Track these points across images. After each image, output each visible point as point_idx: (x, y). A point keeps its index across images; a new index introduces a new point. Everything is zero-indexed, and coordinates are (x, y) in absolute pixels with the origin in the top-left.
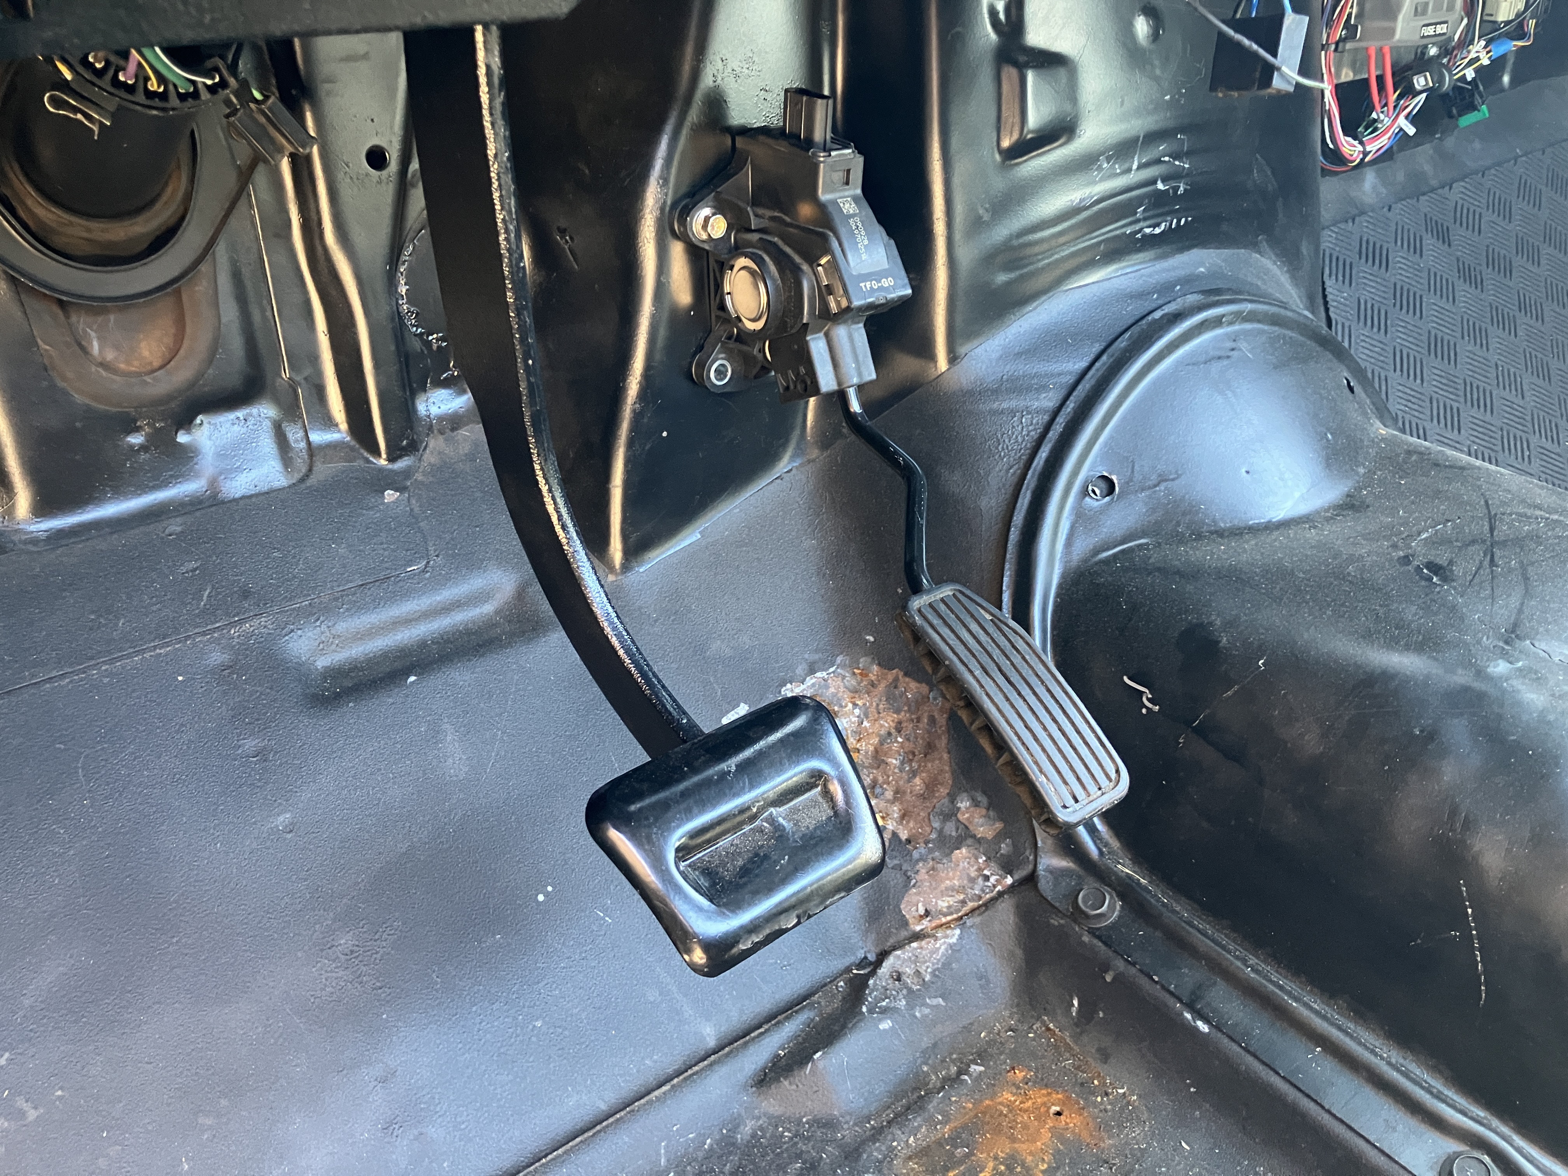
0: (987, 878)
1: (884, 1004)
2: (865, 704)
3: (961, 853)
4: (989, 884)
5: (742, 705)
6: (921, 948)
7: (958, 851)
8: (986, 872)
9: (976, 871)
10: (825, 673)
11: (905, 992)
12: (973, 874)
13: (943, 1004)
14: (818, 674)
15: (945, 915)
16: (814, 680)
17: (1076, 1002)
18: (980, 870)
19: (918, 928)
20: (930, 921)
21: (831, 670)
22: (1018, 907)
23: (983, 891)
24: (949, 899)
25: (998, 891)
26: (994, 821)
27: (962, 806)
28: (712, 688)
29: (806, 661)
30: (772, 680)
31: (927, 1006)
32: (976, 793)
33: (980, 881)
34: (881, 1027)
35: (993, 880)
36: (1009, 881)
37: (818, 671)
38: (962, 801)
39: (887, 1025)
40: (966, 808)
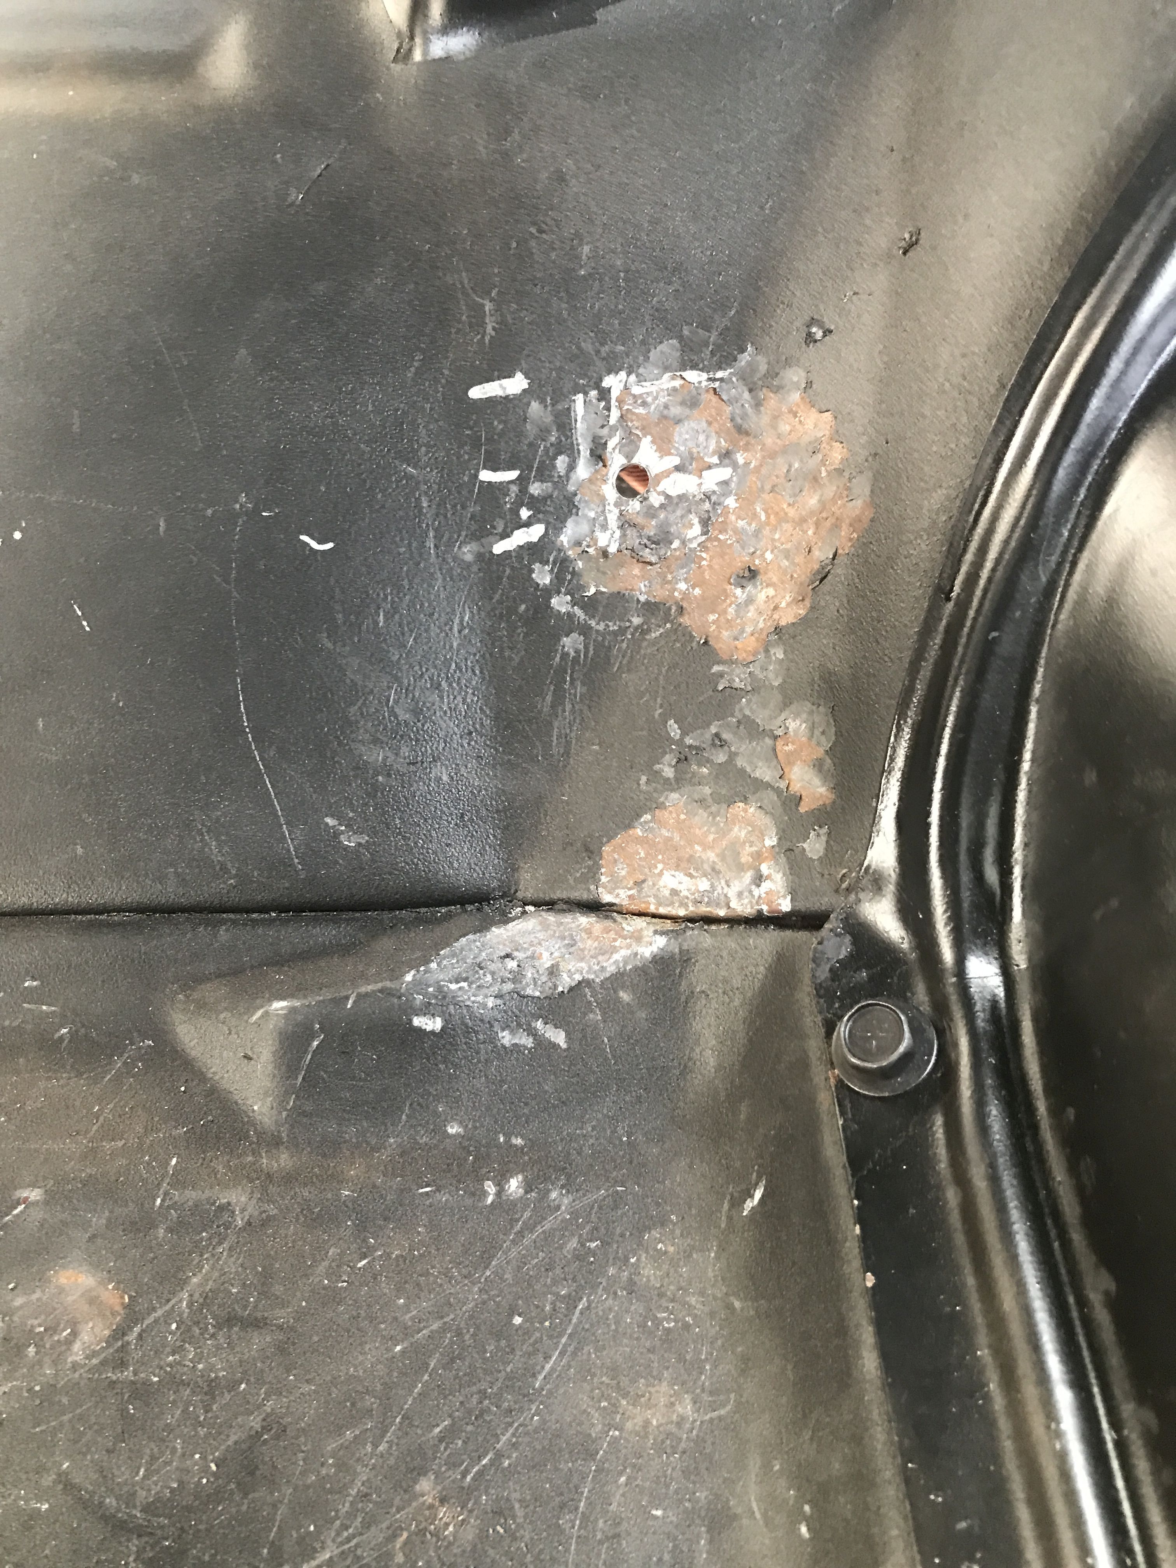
0: (759, 879)
1: (453, 987)
2: (747, 464)
3: (746, 811)
5: (519, 376)
6: (589, 932)
7: (741, 806)
8: (764, 869)
9: (751, 855)
10: (705, 376)
11: (508, 987)
12: (745, 859)
13: (564, 1046)
14: (693, 376)
16: (678, 383)
17: (758, 1194)
18: (758, 857)
19: (606, 898)
20: (632, 896)
21: (720, 374)
22: (778, 961)
23: (739, 894)
25: (760, 912)
26: (825, 780)
27: (792, 725)
28: (483, 324)
29: (681, 338)
30: (598, 352)
31: (532, 1032)
32: (821, 716)
33: (748, 876)
34: (417, 1021)
35: (766, 886)
36: (786, 906)
37: (694, 367)
38: (797, 715)
39: (432, 1024)
40: (796, 731)
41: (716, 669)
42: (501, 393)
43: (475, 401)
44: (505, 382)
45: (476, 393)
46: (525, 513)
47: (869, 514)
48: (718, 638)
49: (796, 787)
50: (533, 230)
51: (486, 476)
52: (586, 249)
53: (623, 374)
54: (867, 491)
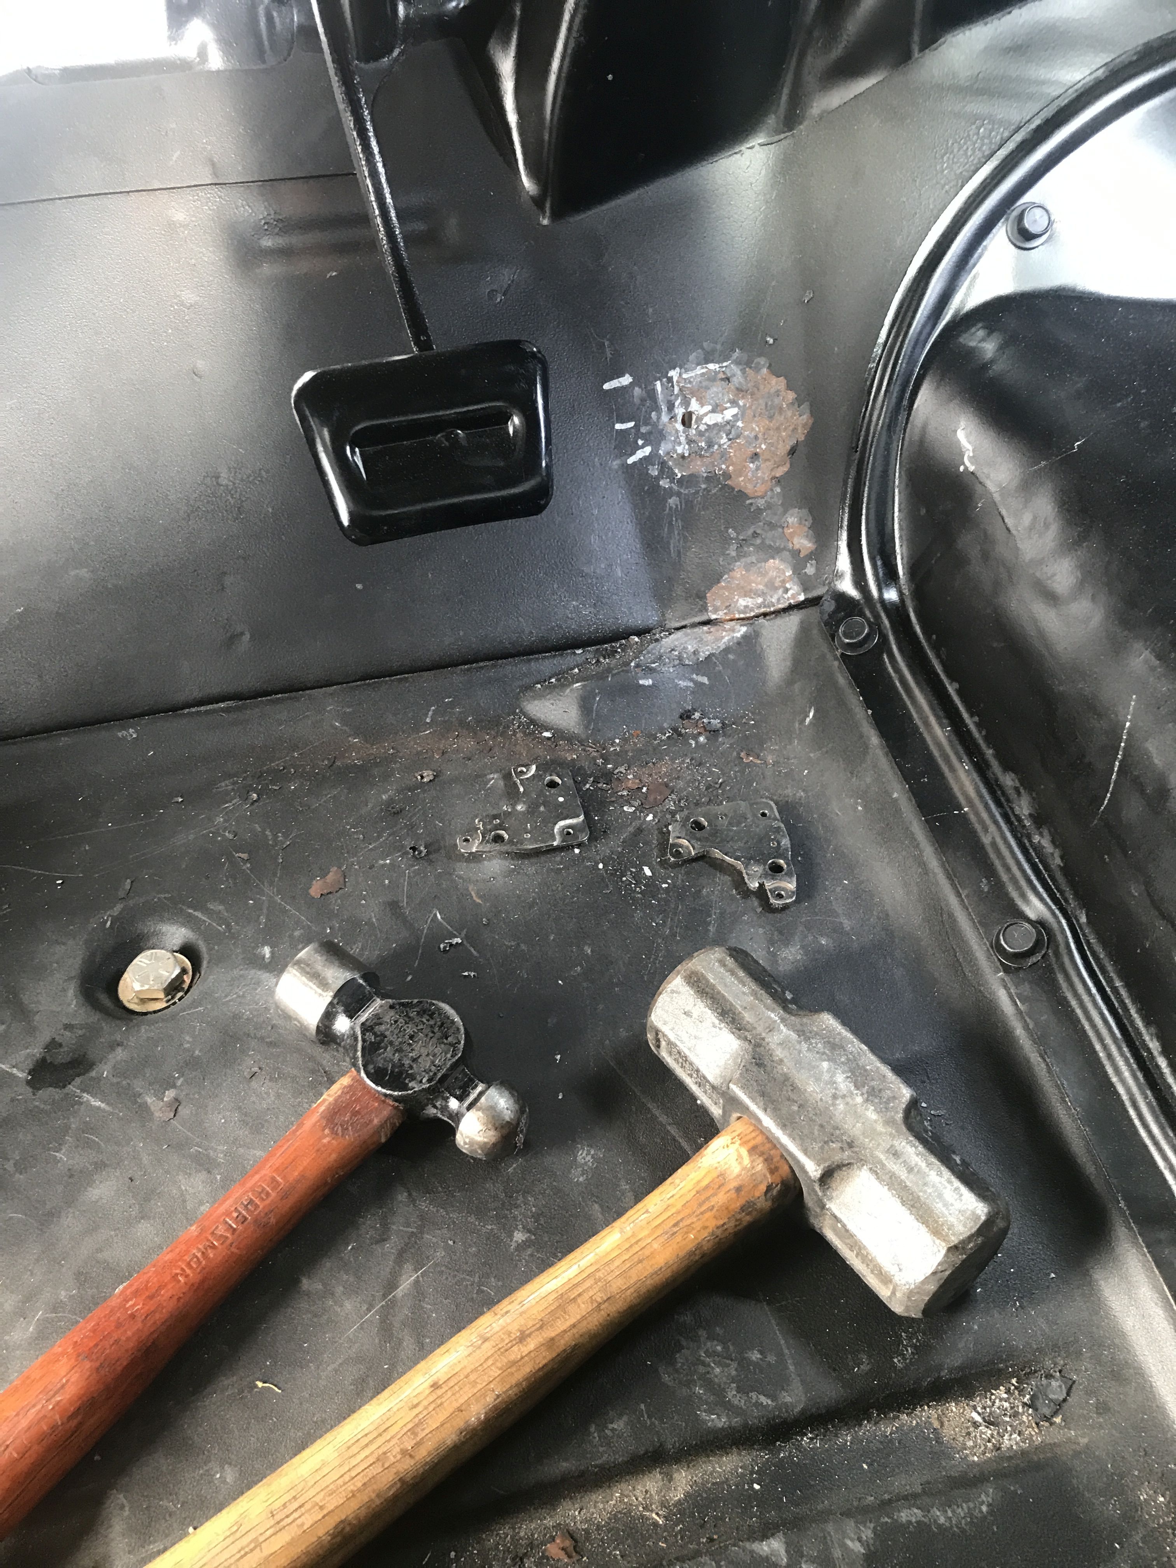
0: (786, 590)
1: (653, 665)
2: (745, 405)
3: (774, 563)
4: (786, 596)
5: (627, 376)
6: (709, 633)
7: (772, 561)
8: (788, 586)
9: (780, 581)
10: (717, 366)
11: (677, 662)
12: (778, 584)
13: (707, 683)
14: (711, 366)
15: (739, 613)
16: (704, 370)
17: (811, 714)
18: (784, 581)
19: (713, 617)
20: (725, 614)
21: (725, 364)
22: (802, 622)
23: (779, 600)
24: (750, 600)
25: (790, 604)
26: (810, 541)
27: (790, 520)
28: (604, 352)
29: (703, 349)
30: (664, 360)
31: (692, 680)
32: (805, 511)
33: (780, 591)
34: (641, 682)
35: (790, 593)
36: (802, 598)
37: (712, 362)
38: (792, 515)
39: (648, 682)
40: (793, 523)
41: (748, 502)
42: (619, 385)
43: (608, 391)
44: (620, 379)
45: (606, 386)
46: (640, 442)
47: (811, 422)
48: (746, 488)
49: (797, 547)
50: (622, 303)
51: (618, 426)
52: (651, 310)
53: (678, 369)
54: (808, 411)
